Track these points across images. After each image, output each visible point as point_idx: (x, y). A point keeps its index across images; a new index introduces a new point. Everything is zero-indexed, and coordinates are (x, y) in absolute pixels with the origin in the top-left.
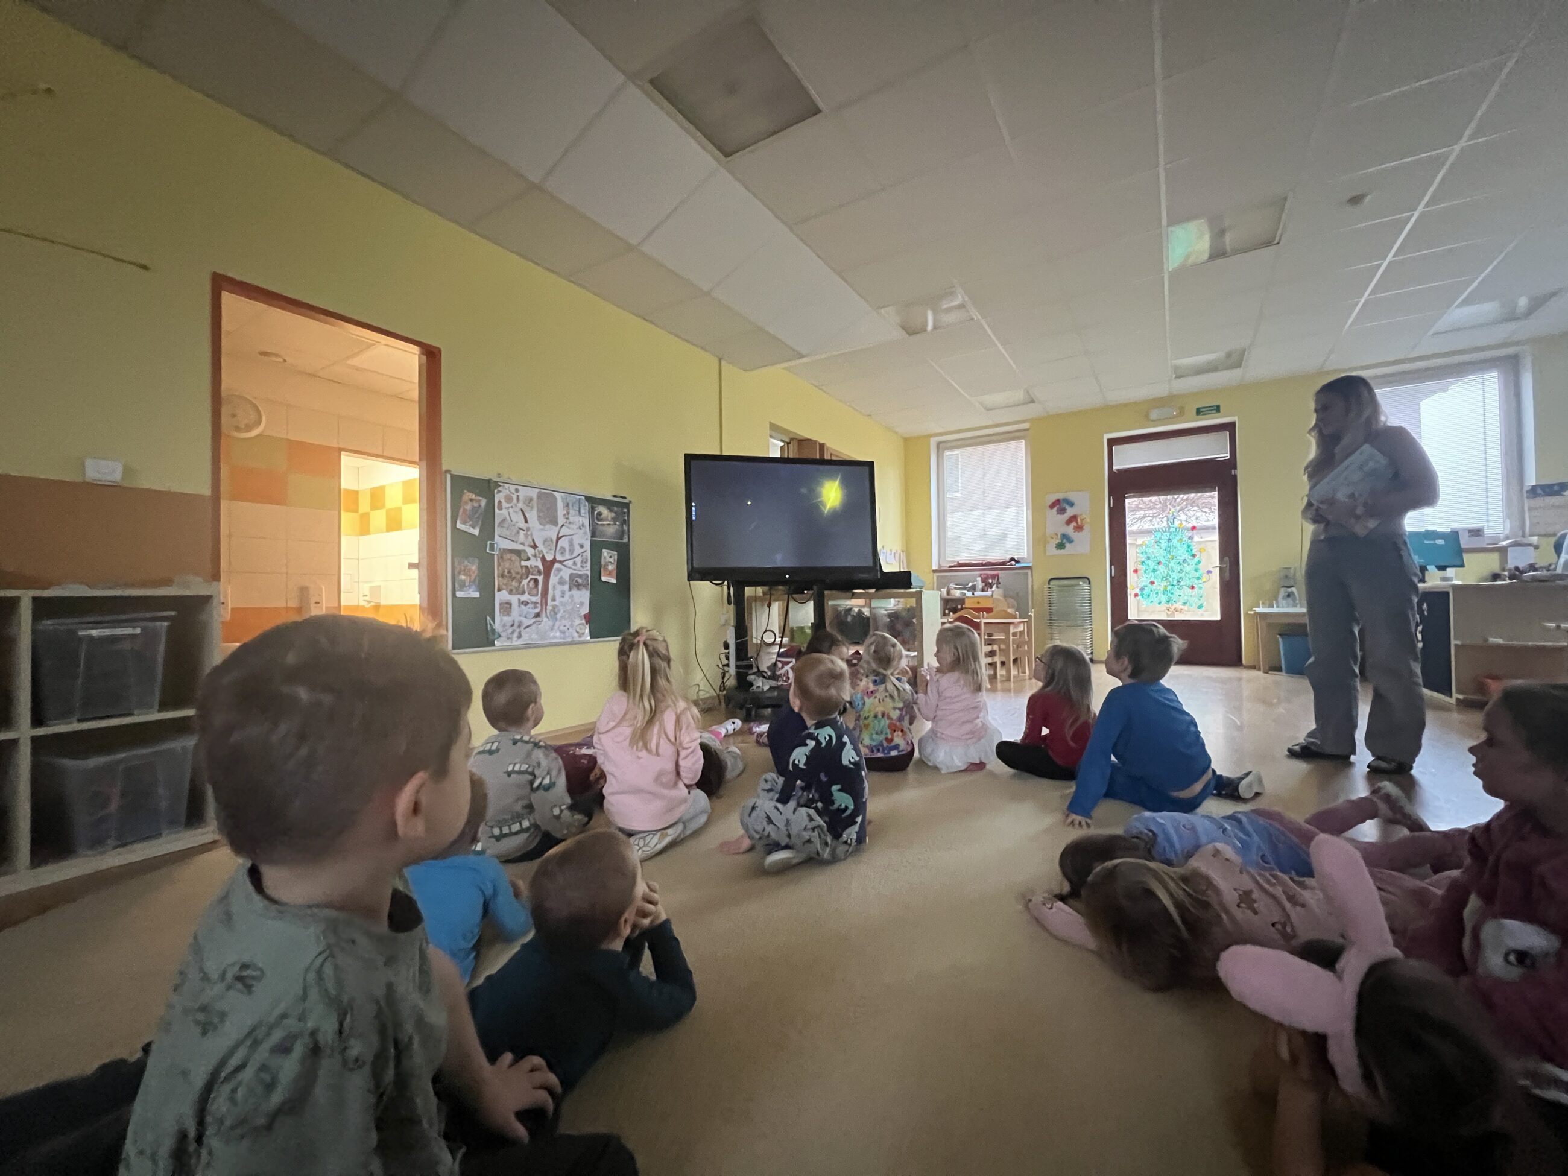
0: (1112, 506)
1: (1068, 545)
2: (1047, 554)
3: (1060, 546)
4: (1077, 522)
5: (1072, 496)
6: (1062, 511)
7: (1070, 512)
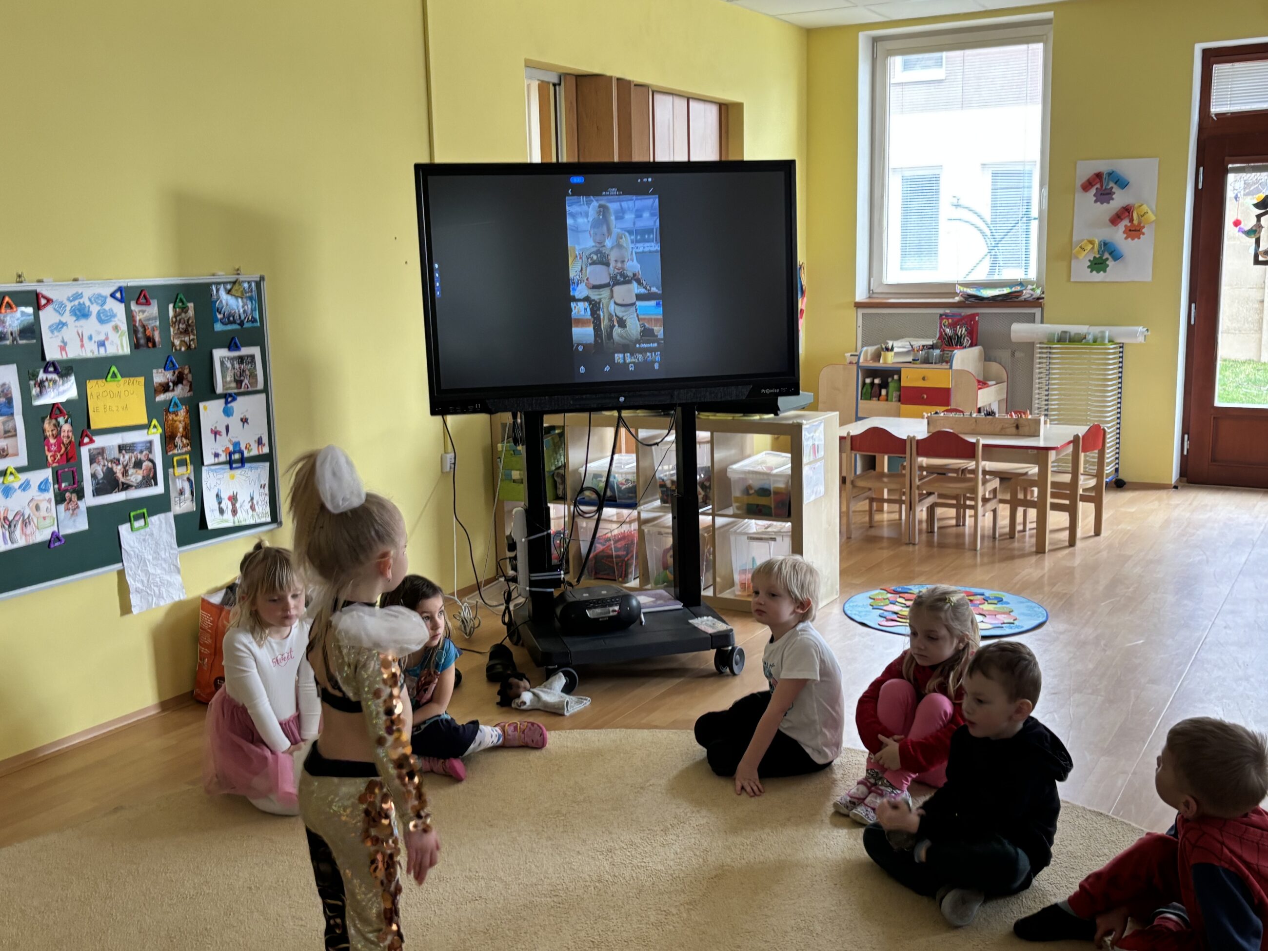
0: (1200, 187)
1: (1111, 263)
2: (1072, 280)
3: (1098, 265)
4: (1131, 220)
5: (1126, 167)
6: (1104, 196)
7: (1120, 199)
